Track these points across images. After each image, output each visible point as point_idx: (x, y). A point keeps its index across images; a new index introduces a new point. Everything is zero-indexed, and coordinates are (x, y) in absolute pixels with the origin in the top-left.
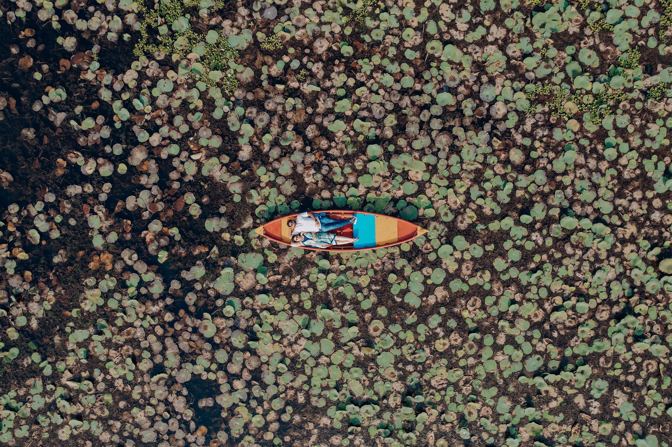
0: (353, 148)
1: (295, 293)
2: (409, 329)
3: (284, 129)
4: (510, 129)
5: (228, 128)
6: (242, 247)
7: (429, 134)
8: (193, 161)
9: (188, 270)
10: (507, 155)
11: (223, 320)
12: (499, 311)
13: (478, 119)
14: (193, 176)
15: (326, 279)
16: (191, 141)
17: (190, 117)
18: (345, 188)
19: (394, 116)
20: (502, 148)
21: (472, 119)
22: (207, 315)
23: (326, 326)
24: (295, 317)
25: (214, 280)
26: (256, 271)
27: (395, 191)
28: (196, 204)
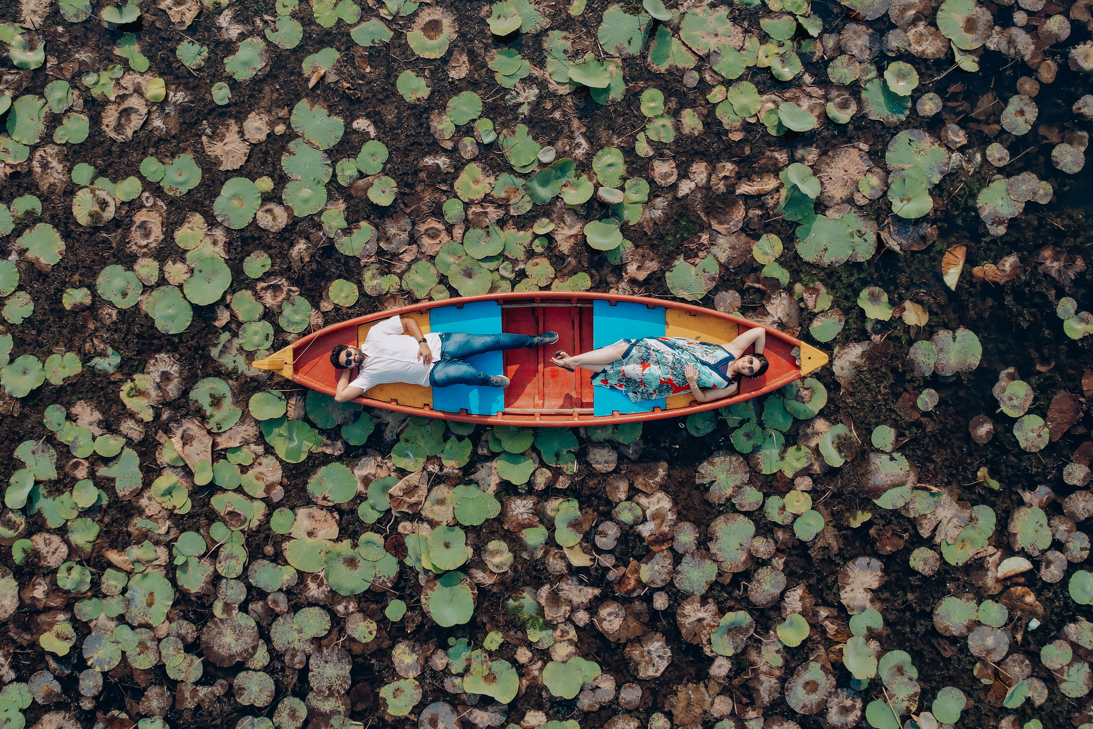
0: (520, 608)
1: (695, 140)
2: (328, 33)
3: (740, 662)
4: (19, 679)
5: (917, 659)
6: (865, 283)
7: (275, 655)
8: (1023, 553)
9: (1031, 207)
10: (27, 595)
11: (916, 49)
12: (42, 95)
13: (122, 708)
14: (1021, 503)
15: (597, 186)
16: (1033, 614)
17: (1039, 694)
18: (541, 481)
19: (391, 711)
20: (43, 618)
21: (141, 709)
22: (969, 64)
23: (591, 34)
24: (692, 62)
25: (950, 176)
26: (820, 206)
27: (383, 473)
28: (1012, 414)
